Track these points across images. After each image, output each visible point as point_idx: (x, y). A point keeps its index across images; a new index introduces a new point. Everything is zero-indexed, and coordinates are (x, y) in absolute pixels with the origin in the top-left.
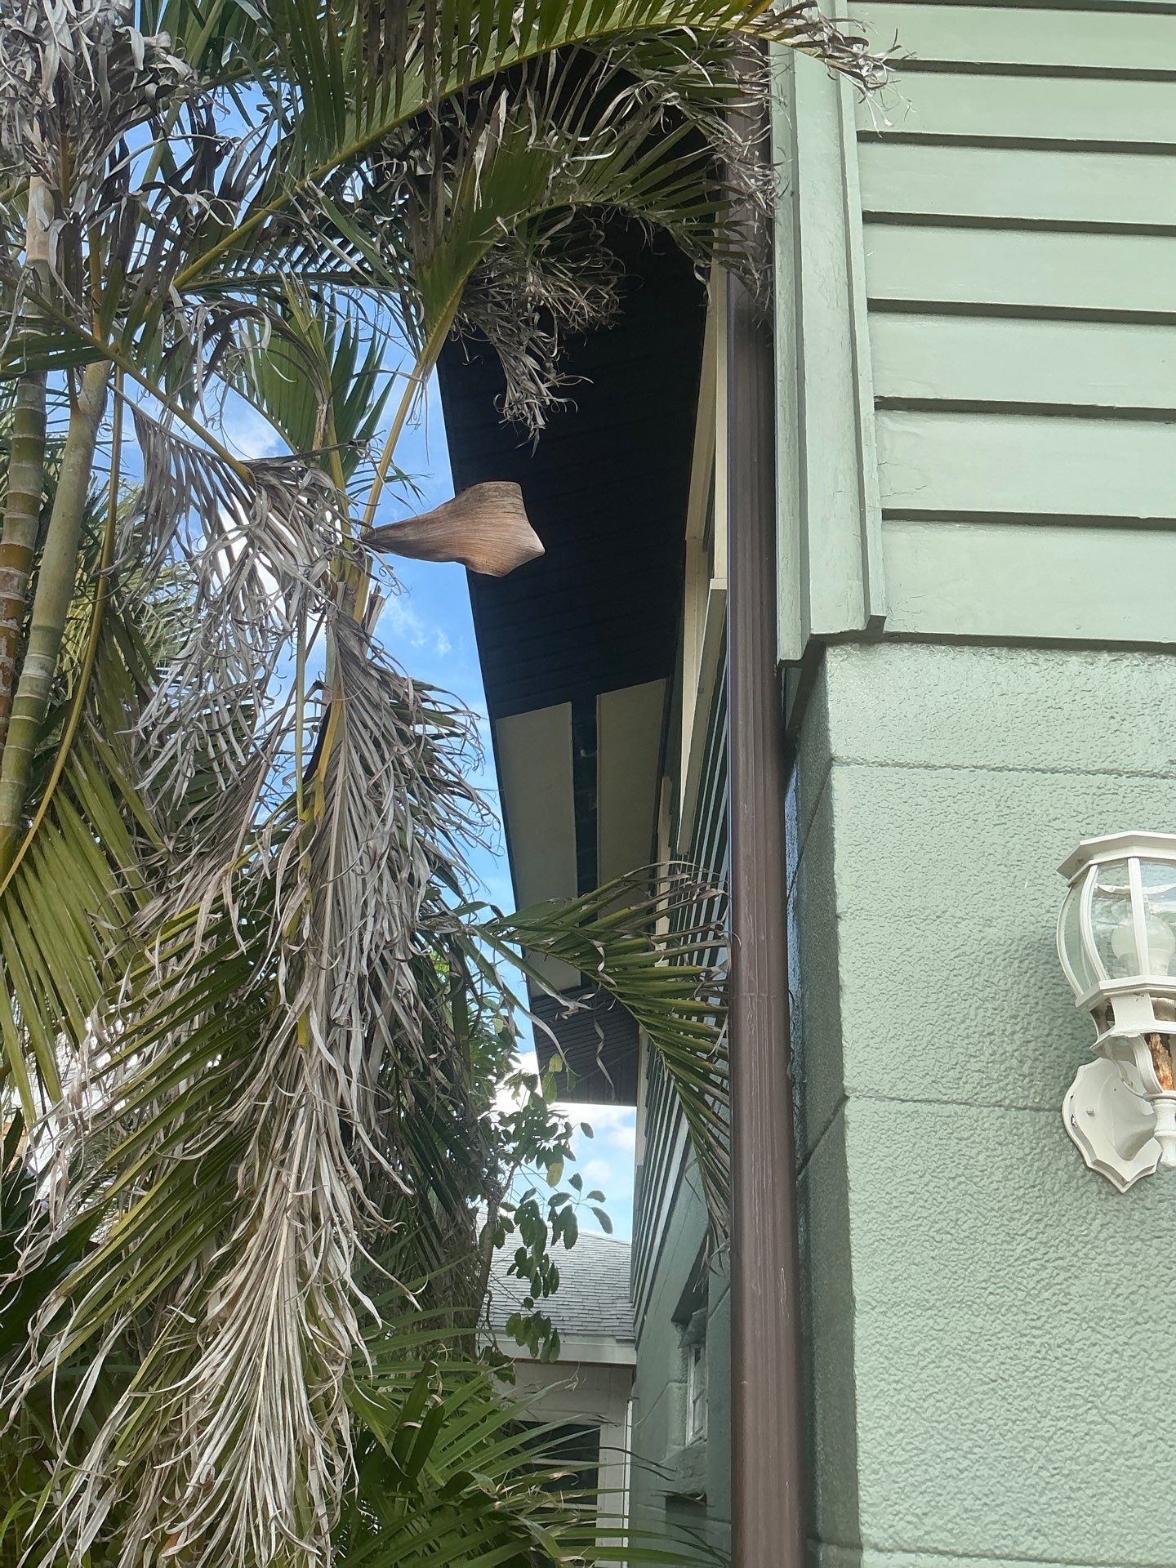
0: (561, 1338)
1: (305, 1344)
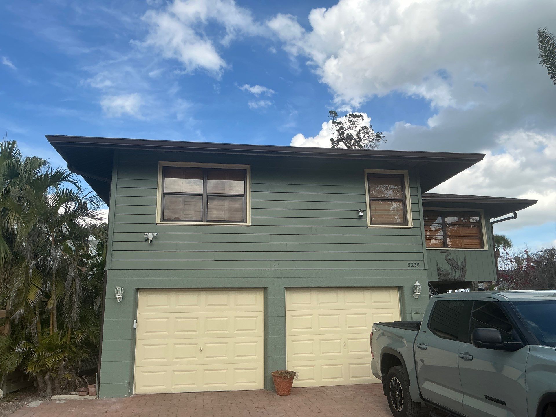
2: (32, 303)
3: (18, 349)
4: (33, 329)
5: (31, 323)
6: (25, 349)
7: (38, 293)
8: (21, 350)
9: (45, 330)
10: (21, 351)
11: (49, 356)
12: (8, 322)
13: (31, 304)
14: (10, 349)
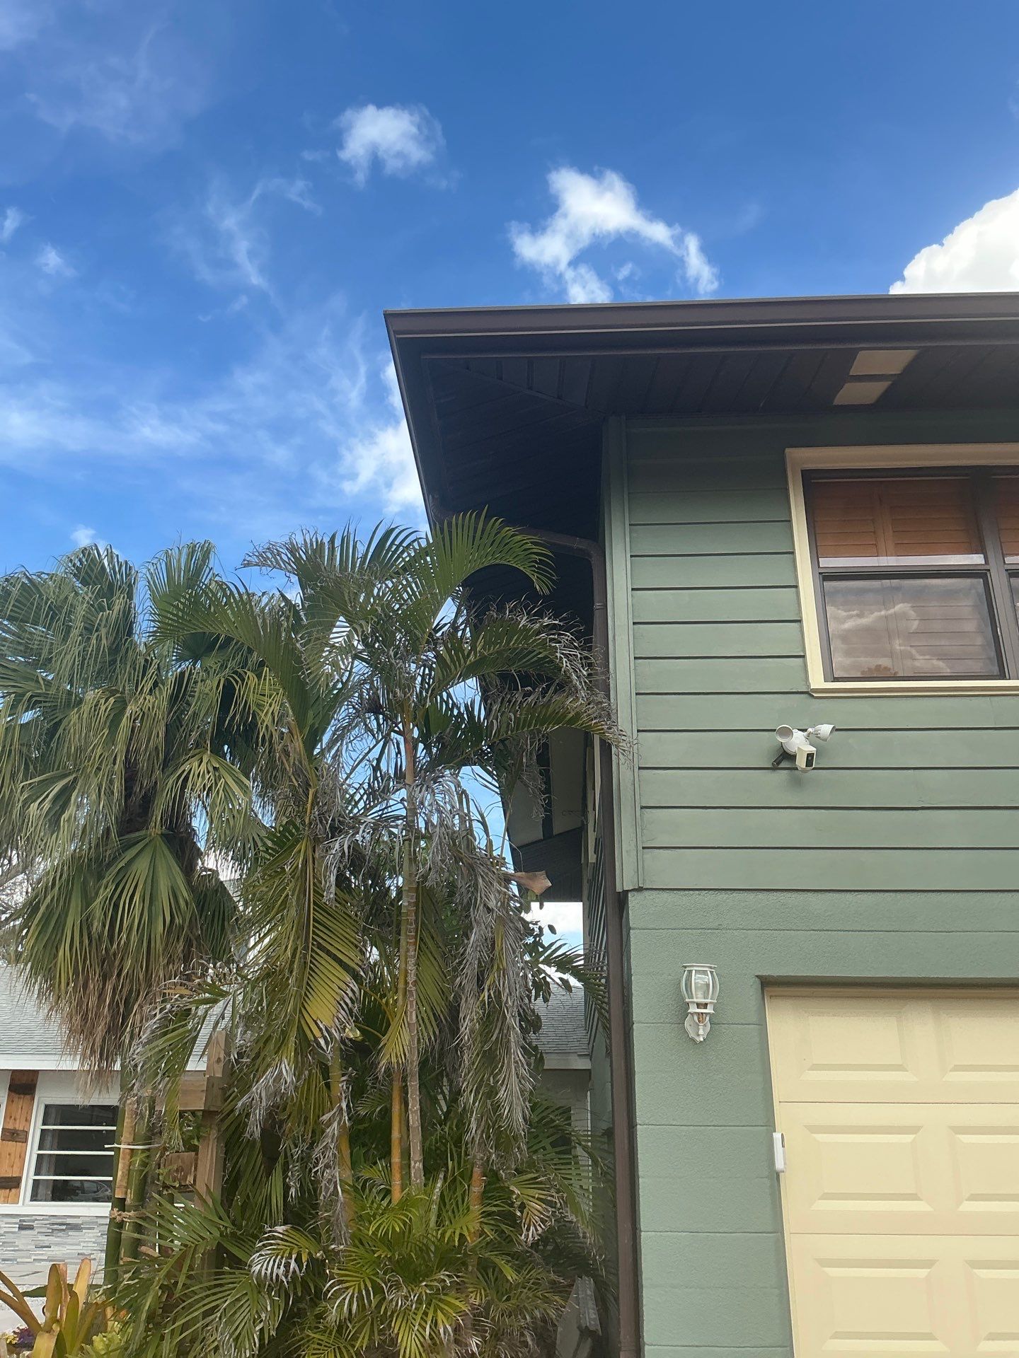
0: (544, 1055)
1: (520, 1088)
2: (325, 1038)
3: (263, 1264)
4: (327, 1166)
5: (317, 1133)
6: (293, 1264)
7: (349, 992)
8: (279, 1267)
9: (366, 1174)
10: (277, 1275)
11: (408, 1309)
12: (214, 1134)
13: (322, 1042)
14: (220, 1264)
